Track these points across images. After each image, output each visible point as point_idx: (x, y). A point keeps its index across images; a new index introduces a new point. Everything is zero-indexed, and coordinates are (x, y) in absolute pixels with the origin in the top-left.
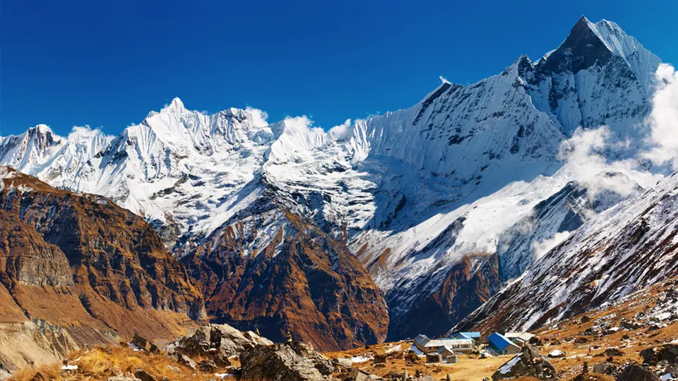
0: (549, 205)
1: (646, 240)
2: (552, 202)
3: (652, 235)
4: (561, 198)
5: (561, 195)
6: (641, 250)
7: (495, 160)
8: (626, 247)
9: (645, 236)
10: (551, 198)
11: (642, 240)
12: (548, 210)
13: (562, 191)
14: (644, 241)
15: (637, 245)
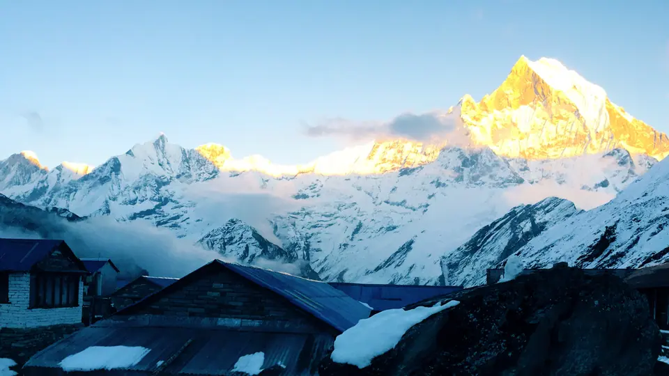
0: (492, 230)
1: (610, 252)
2: (495, 227)
3: (619, 247)
4: (505, 223)
5: (504, 220)
6: (605, 262)
7: (441, 188)
8: (586, 260)
9: (609, 248)
10: (494, 223)
11: (605, 253)
12: (491, 234)
13: (506, 216)
14: (608, 254)
15: (600, 258)
